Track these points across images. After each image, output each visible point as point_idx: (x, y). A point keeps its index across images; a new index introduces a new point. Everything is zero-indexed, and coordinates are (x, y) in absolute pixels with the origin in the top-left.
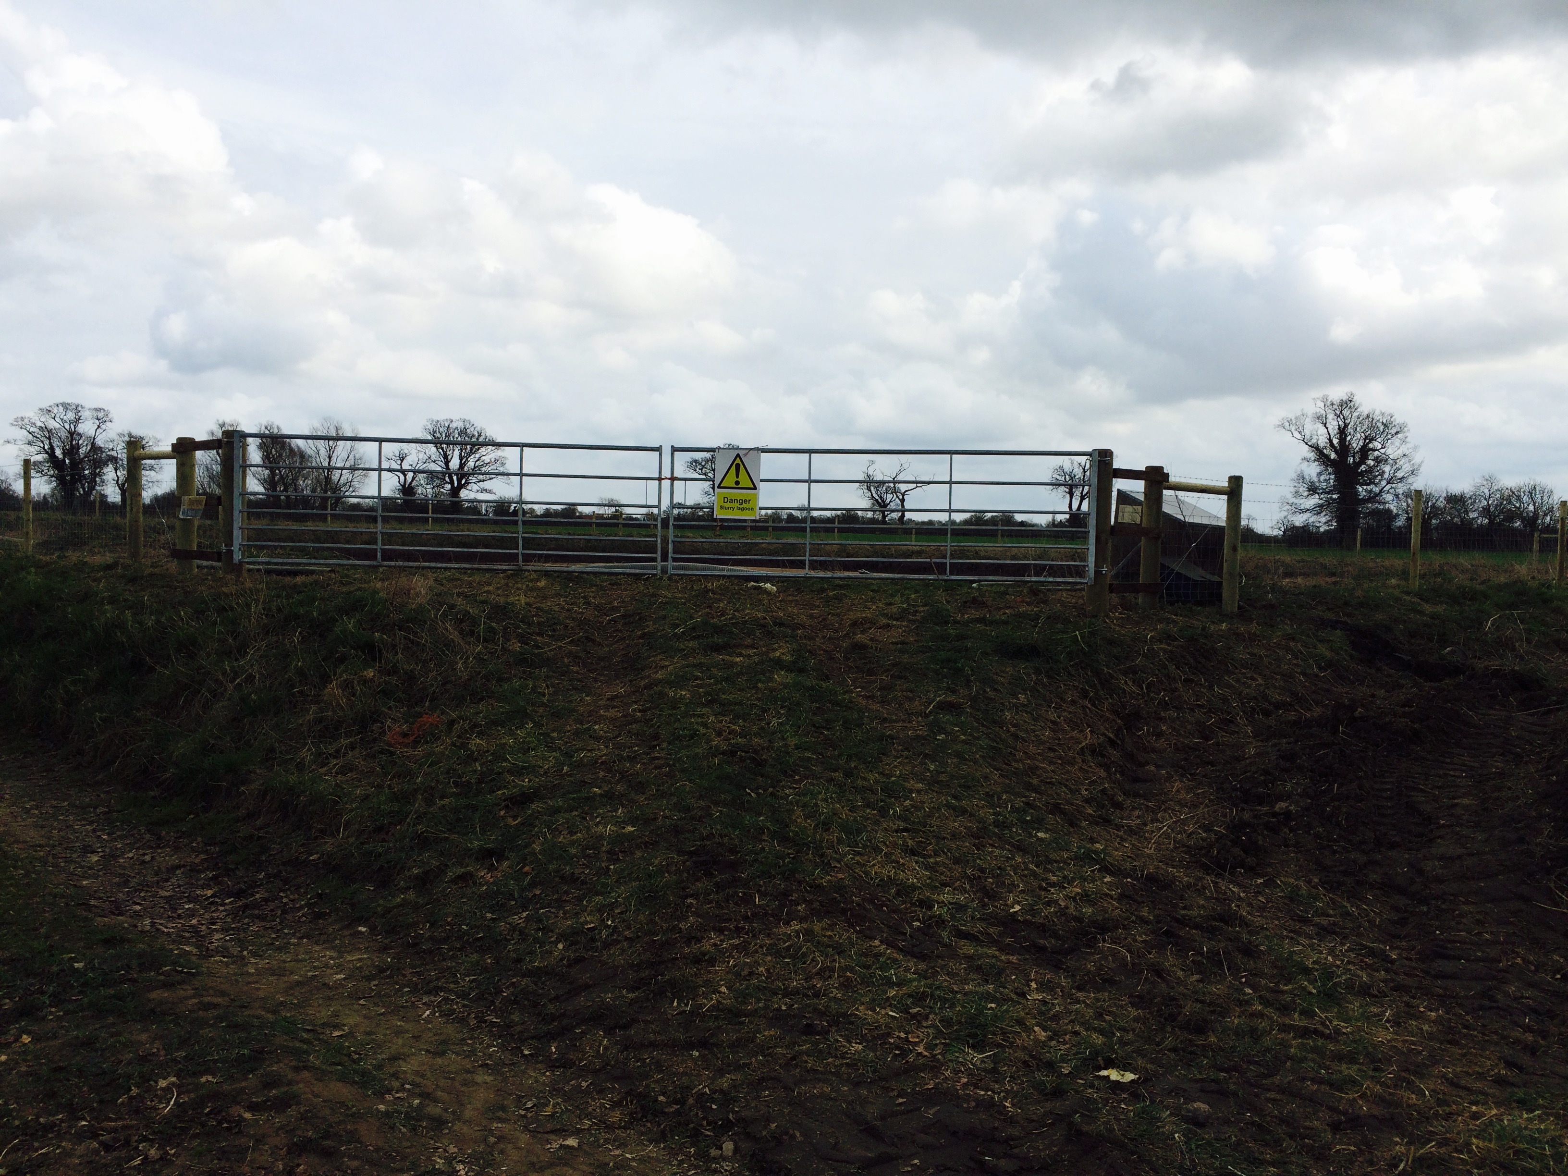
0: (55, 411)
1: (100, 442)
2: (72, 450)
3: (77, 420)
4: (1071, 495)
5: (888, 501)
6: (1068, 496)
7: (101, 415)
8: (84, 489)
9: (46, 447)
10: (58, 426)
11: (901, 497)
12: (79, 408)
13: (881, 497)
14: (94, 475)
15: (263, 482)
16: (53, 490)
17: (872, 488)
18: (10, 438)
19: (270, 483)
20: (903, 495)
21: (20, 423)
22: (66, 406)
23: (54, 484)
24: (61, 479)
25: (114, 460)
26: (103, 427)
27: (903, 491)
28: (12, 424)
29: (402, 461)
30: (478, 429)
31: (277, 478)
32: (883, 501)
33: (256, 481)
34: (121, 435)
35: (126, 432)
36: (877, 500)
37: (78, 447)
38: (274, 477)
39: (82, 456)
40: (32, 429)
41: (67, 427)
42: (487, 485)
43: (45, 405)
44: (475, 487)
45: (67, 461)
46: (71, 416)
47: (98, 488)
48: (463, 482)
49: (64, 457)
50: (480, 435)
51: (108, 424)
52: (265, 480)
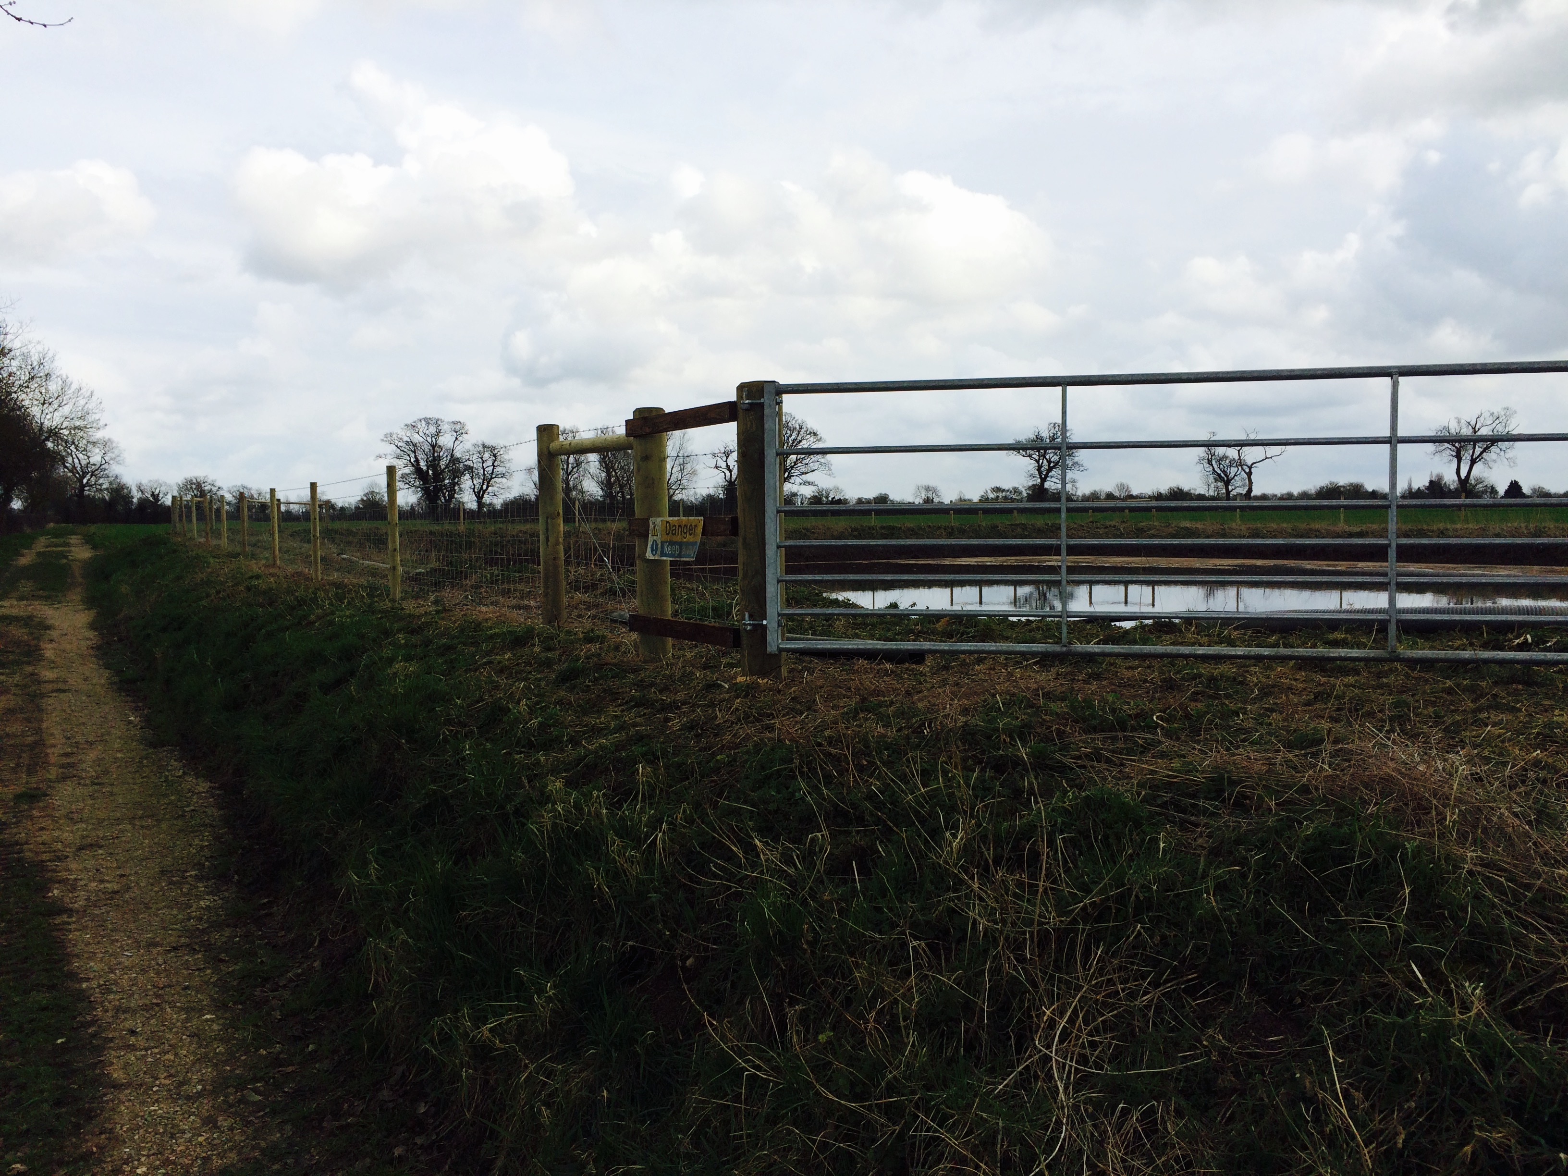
0: (419, 426)
1: (458, 454)
2: (434, 462)
3: (438, 433)
4: (1459, 459)
5: (1232, 475)
6: (1455, 460)
7: (458, 427)
8: (445, 498)
9: (412, 460)
10: (422, 440)
11: (1247, 470)
12: (439, 422)
13: (1224, 472)
14: (454, 484)
15: (600, 483)
16: (420, 499)
17: (1214, 462)
18: (382, 454)
19: (607, 485)
20: (1250, 468)
21: (389, 438)
22: (428, 421)
23: (420, 494)
24: (426, 491)
25: (470, 469)
26: (460, 438)
27: (1249, 464)
28: (383, 440)
29: (727, 457)
30: (800, 421)
31: (612, 480)
32: (1227, 476)
33: (594, 484)
34: (475, 445)
35: (480, 443)
36: (1219, 475)
37: (439, 458)
38: (610, 479)
39: (443, 467)
40: (400, 444)
41: (430, 440)
42: (809, 477)
43: (410, 421)
44: (798, 480)
45: (430, 472)
46: (432, 430)
47: (456, 496)
48: (786, 475)
49: (428, 469)
50: (801, 428)
51: (464, 435)
52: (602, 482)
